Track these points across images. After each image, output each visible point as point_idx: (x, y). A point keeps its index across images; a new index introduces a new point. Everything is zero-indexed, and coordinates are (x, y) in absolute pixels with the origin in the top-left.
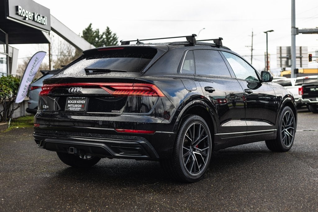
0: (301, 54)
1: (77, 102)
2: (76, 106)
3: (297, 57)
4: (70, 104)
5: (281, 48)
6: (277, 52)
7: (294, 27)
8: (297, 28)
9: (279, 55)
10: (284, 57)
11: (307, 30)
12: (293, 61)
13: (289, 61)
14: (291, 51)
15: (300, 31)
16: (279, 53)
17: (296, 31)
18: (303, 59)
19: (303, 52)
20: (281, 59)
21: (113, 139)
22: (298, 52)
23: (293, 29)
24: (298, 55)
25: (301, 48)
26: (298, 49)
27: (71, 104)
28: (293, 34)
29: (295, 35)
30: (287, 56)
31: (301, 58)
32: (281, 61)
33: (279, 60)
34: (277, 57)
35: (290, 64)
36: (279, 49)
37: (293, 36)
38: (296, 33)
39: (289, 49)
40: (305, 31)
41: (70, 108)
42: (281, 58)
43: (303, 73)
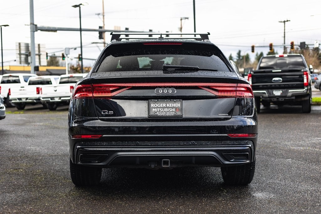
0: (39, 51)
1: (166, 105)
2: (166, 110)
3: (36, 55)
4: (154, 108)
5: (20, 44)
6: (16, 48)
7: (32, 24)
8: (36, 25)
9: (18, 51)
10: (23, 54)
11: (45, 28)
12: (33, 58)
13: (29, 58)
14: (30, 48)
15: (39, 28)
16: (18, 49)
17: (35, 28)
18: (41, 57)
19: (41, 49)
20: (20, 56)
21: (226, 145)
22: (37, 49)
23: (32, 25)
24: (37, 52)
25: (39, 45)
26: (36, 46)
27: (157, 107)
28: (32, 30)
29: (34, 32)
30: (26, 52)
31: (39, 55)
32: (20, 58)
33: (19, 56)
34: (17, 53)
35: (29, 61)
36: (18, 45)
37: (32, 32)
38: (35, 30)
39: (27, 46)
40: (44, 29)
41: (157, 113)
42: (20, 54)
43: (9, 70)
